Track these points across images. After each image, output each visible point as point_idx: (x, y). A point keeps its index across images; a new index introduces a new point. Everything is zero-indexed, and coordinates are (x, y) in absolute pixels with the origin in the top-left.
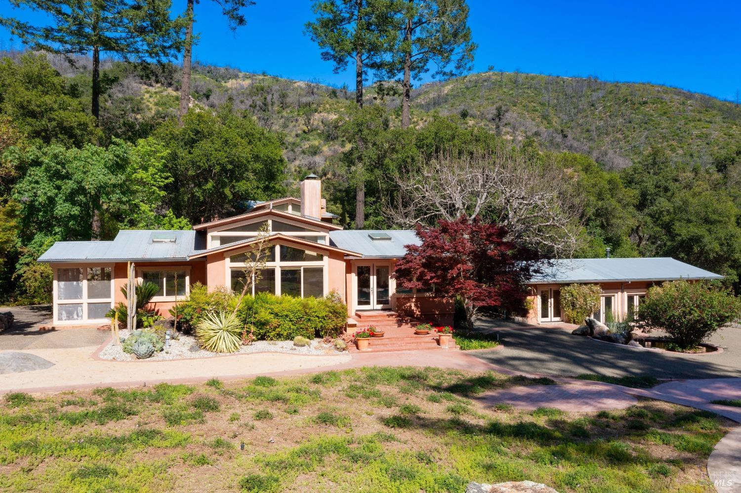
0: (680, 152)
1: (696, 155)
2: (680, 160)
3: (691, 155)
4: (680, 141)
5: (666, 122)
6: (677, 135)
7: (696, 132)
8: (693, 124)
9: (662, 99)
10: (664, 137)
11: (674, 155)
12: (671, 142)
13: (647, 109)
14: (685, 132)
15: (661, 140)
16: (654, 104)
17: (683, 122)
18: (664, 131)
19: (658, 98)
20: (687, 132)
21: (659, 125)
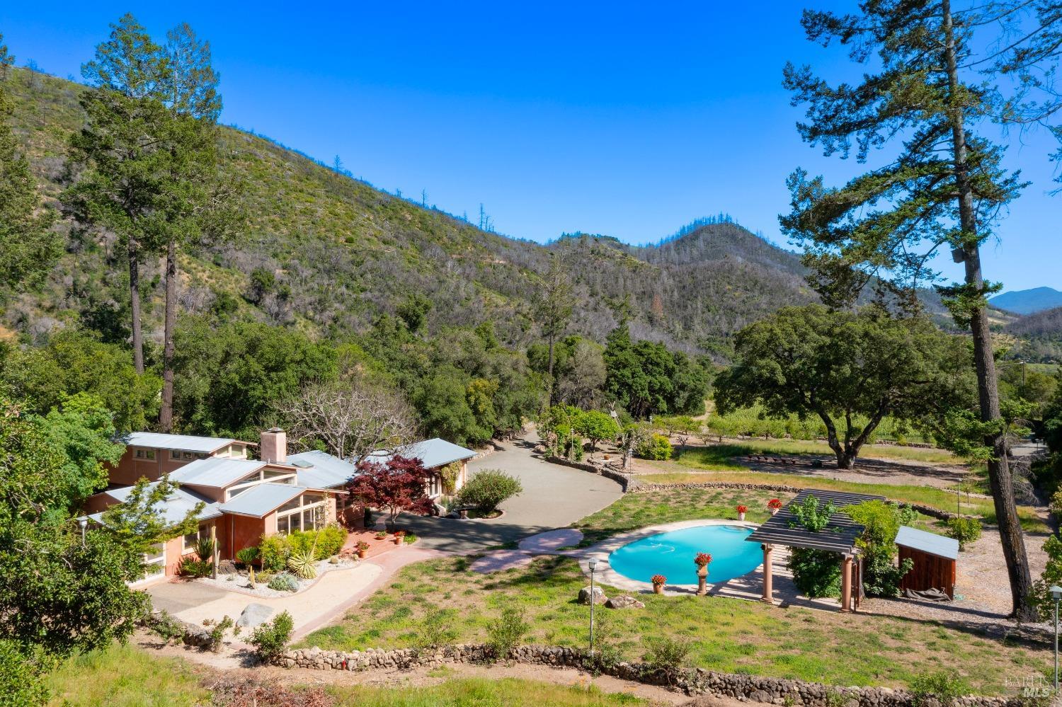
0: (284, 230)
1: (302, 236)
2: (286, 242)
3: (298, 237)
4: (283, 216)
5: (264, 188)
6: (278, 207)
7: (299, 207)
8: (294, 195)
9: (256, 155)
10: (264, 209)
11: (277, 233)
12: (272, 217)
13: (239, 167)
14: (288, 205)
15: (260, 212)
16: (246, 161)
17: (283, 191)
18: (262, 200)
19: (251, 154)
20: (290, 205)
21: (255, 191)
